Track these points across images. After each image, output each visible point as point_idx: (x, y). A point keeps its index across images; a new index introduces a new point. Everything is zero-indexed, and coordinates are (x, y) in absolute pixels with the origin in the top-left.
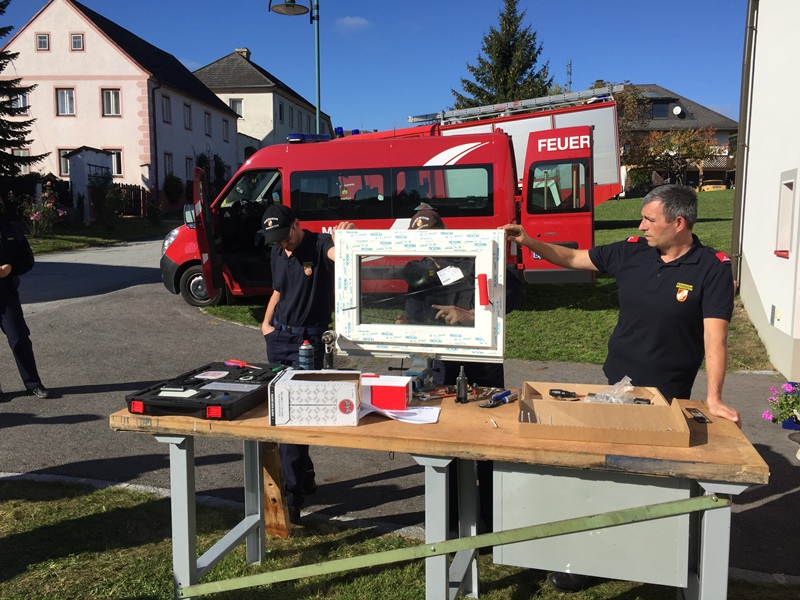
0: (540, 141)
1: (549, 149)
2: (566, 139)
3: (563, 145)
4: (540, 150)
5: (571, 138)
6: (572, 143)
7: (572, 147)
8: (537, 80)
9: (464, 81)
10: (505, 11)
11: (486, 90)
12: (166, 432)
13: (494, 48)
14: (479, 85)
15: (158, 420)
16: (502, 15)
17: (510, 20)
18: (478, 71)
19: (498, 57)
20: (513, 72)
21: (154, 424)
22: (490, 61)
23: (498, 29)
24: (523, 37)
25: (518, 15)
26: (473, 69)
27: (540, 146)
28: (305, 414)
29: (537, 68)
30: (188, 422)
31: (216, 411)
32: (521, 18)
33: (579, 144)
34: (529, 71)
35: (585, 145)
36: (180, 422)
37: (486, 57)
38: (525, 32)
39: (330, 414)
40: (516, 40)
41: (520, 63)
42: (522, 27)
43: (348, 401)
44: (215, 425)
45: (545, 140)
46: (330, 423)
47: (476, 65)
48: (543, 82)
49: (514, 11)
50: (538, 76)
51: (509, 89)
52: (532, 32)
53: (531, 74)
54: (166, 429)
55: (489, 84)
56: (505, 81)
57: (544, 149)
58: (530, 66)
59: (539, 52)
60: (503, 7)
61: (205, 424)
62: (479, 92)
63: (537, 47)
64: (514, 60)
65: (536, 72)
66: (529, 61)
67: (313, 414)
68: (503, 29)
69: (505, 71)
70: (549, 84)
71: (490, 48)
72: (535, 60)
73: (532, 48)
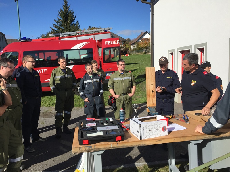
0: (106, 42)
1: (108, 44)
2: (113, 41)
3: (112, 43)
4: (106, 44)
5: (114, 41)
6: (115, 42)
7: (115, 44)
8: (75, 25)
9: (54, 24)
10: (64, 5)
11: (61, 27)
12: (99, 150)
13: (62, 15)
14: (58, 26)
15: (95, 146)
16: (63, 5)
17: (66, 7)
18: (58, 22)
19: (64, 18)
20: (69, 22)
21: (93, 148)
22: (61, 19)
23: (63, 10)
24: (71, 12)
25: (68, 6)
26: (56, 21)
27: (106, 43)
28: (151, 134)
29: (75, 22)
30: (108, 144)
31: (119, 138)
32: (69, 7)
33: (116, 43)
34: (73, 22)
35: (118, 43)
36: (105, 145)
37: (59, 17)
38: (71, 11)
39: (159, 132)
40: (68, 13)
41: (70, 20)
42: (70, 10)
43: (165, 127)
44: (120, 143)
45: (107, 42)
46: (159, 136)
47: (57, 20)
48: (77, 26)
49: (67, 5)
50: (76, 24)
51: (68, 27)
52: (73, 11)
53: (74, 24)
54: (99, 149)
55: (61, 26)
56: (66, 25)
57: (107, 44)
58: (73, 21)
59: (75, 17)
60: (64, 3)
61: (115, 144)
62: (59, 28)
63: (75, 16)
64: (69, 19)
65: (75, 23)
66: (73, 20)
67: (154, 133)
68: (64, 10)
69: (66, 22)
70: (79, 27)
71: (61, 15)
72: (74, 19)
73: (73, 16)
